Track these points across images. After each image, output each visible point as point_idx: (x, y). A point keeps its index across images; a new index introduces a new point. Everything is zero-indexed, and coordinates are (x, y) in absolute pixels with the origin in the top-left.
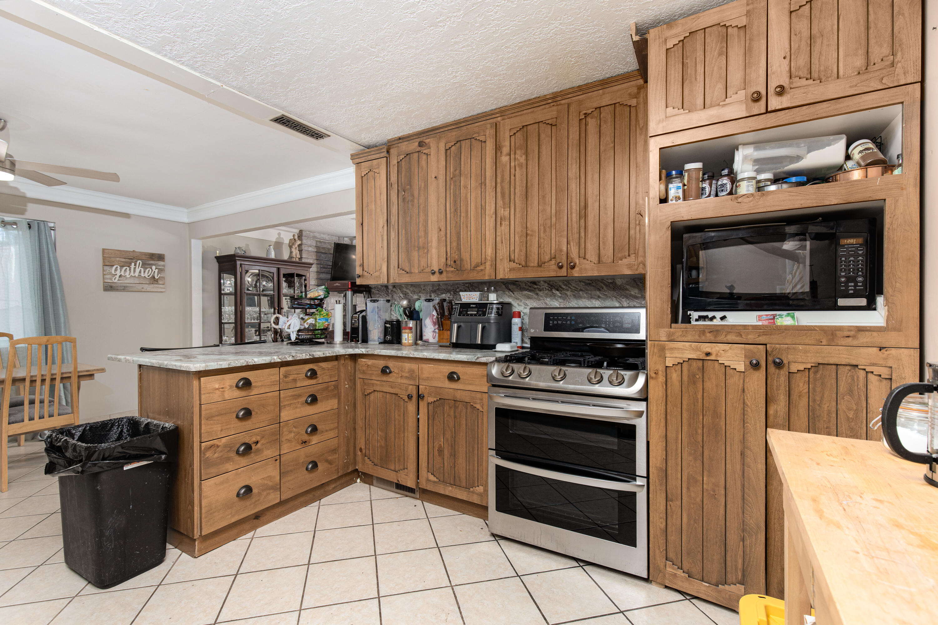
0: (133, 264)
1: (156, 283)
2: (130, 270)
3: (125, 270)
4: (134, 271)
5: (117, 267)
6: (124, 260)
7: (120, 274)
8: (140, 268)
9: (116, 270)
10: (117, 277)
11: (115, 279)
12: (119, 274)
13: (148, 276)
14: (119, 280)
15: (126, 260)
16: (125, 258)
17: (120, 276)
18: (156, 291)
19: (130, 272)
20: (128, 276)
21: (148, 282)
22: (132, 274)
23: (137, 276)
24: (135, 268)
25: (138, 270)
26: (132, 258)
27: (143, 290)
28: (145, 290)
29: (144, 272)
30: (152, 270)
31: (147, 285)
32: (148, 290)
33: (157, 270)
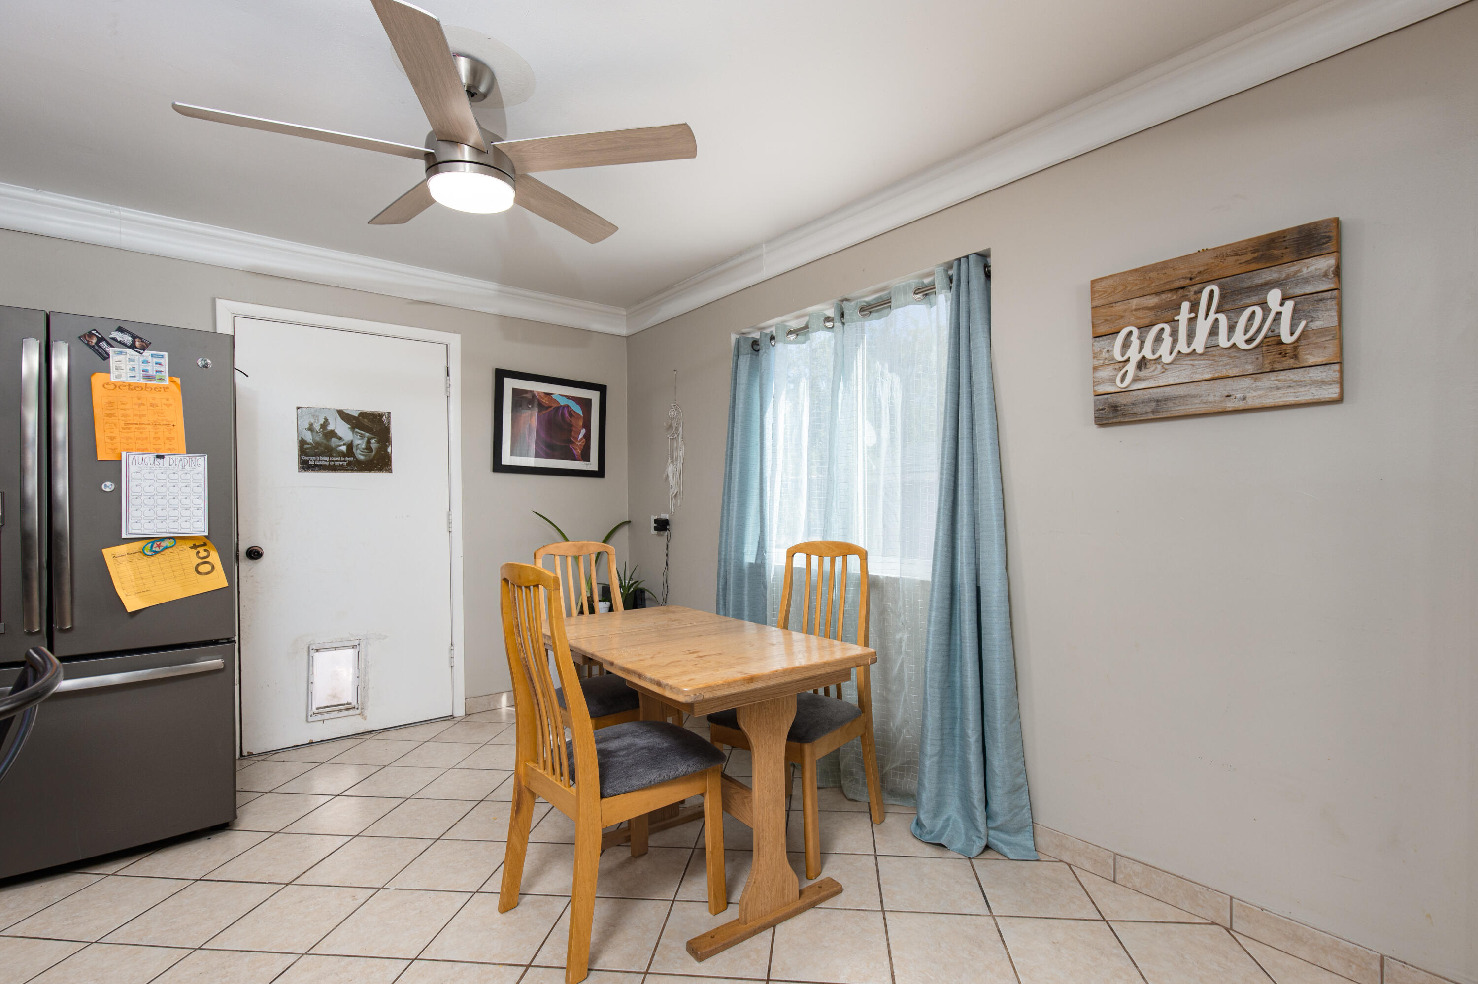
0: (1186, 306)
1: (1291, 362)
2: (1174, 334)
3: (1158, 339)
4: (1191, 335)
5: (1131, 333)
6: (1153, 301)
7: (1139, 357)
8: (1212, 316)
9: (1126, 345)
10: (1131, 367)
11: (1123, 380)
12: (1134, 355)
13: (1249, 341)
14: (1136, 379)
15: (1164, 296)
16: (1157, 294)
17: (1143, 363)
18: (1291, 399)
19: (1175, 341)
20: (1167, 359)
21: (1250, 369)
22: (1182, 346)
23: (1200, 350)
24: (1192, 321)
25: (1203, 327)
26: (1182, 283)
27: (1230, 405)
28: (1241, 405)
29: (1231, 329)
30: (1266, 309)
31: (1247, 382)
32: (1251, 403)
33: (1290, 304)
